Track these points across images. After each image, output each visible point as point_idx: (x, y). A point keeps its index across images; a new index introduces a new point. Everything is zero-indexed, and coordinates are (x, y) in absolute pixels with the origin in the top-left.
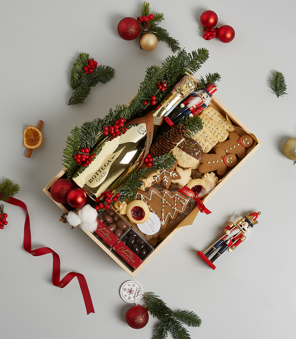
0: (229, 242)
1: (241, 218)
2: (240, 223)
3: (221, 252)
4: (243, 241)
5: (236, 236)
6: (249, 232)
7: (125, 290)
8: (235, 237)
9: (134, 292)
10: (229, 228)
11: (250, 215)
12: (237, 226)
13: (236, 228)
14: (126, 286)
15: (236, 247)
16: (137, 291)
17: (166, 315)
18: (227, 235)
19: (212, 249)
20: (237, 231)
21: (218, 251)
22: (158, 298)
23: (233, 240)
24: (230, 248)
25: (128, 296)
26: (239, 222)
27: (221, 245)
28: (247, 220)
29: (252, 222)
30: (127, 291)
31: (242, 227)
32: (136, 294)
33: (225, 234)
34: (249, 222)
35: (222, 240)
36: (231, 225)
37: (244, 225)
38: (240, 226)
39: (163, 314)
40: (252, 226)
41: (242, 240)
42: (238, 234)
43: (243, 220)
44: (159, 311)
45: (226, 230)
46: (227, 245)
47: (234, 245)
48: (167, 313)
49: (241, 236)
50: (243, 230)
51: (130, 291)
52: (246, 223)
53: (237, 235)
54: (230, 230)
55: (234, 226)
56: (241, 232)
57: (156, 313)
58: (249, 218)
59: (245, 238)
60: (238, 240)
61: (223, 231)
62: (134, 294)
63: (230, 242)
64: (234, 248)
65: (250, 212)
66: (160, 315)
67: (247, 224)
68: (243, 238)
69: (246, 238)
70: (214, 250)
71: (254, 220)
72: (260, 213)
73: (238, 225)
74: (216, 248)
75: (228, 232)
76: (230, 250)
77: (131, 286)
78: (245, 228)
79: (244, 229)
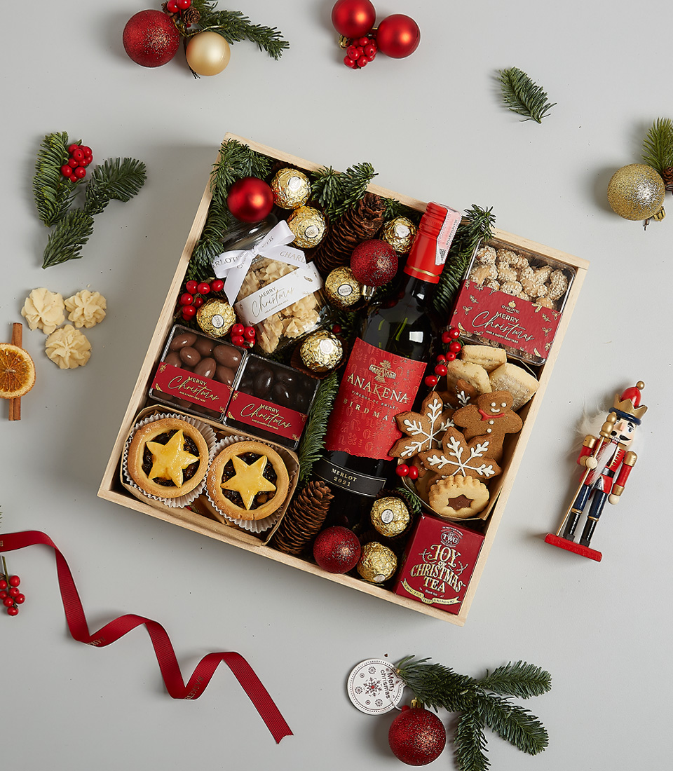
0: (602, 482)
1: (605, 415)
2: (609, 429)
3: (595, 512)
4: (633, 464)
5: (613, 461)
6: (637, 439)
7: (359, 690)
8: (612, 464)
9: (382, 682)
10: (590, 452)
11: (622, 400)
12: (605, 437)
13: (604, 443)
14: (357, 681)
15: (623, 486)
16: (387, 678)
17: (464, 693)
18: (592, 471)
19: (573, 515)
20: (611, 451)
21: (589, 515)
22: (428, 662)
23: (611, 474)
24: (612, 493)
25: (373, 700)
26: (607, 427)
27: (589, 497)
28: (621, 415)
29: (633, 412)
30: (364, 692)
31: (618, 436)
32: (388, 684)
33: (587, 468)
34: (626, 417)
35: (585, 485)
36: (589, 443)
37: (619, 428)
38: (611, 436)
39: (456, 694)
40: (636, 421)
41: (631, 465)
42: (614, 455)
43: (614, 419)
44: (443, 693)
45: (583, 458)
46: (602, 492)
47: (618, 482)
48: (463, 690)
49: (624, 455)
50: (621, 441)
51: (373, 687)
52: (620, 422)
53: (614, 458)
54: (593, 454)
55: (597, 441)
56: (618, 448)
57: (439, 700)
58: (621, 406)
59: (634, 457)
60: (620, 469)
61: (579, 463)
62: (383, 688)
63: (606, 481)
64: (620, 490)
65: (618, 391)
66: (448, 699)
67: (625, 422)
68: (631, 457)
69: (635, 455)
70: (579, 516)
71: (636, 407)
72: (642, 386)
73: (606, 435)
74: (582, 510)
75: (592, 462)
76: (614, 498)
77: (368, 676)
78: (625, 433)
79: (623, 438)
